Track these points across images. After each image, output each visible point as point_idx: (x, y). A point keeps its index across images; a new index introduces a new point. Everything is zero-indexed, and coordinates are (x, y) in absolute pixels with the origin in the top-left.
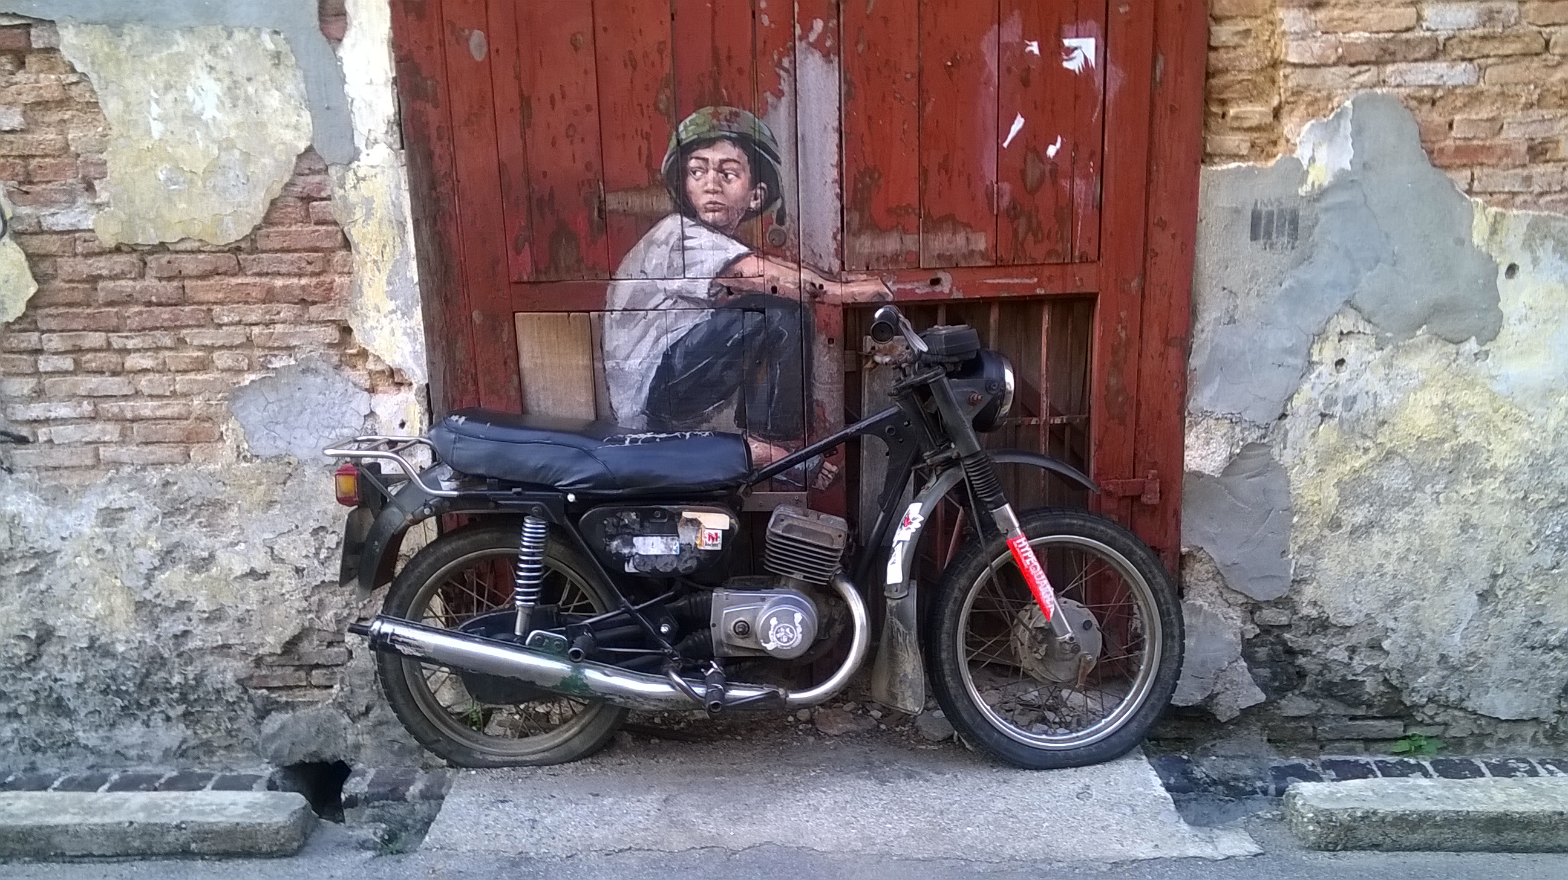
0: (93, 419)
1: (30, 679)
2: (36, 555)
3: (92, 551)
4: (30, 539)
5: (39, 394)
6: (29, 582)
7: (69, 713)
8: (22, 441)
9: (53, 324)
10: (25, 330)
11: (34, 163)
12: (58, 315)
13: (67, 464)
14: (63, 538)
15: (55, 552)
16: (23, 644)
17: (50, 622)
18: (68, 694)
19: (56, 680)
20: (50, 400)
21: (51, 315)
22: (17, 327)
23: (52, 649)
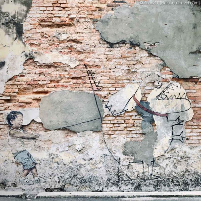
0: (199, 136)
1: (183, 179)
2: (188, 157)
3: (197, 157)
4: (187, 155)
5: (191, 132)
6: (185, 162)
7: (188, 185)
8: (188, 139)
9: (195, 121)
10: (191, 122)
11: (196, 97)
12: (196, 120)
13: (194, 143)
14: (192, 155)
15: (191, 157)
16: (183, 173)
17: (188, 169)
18: (189, 181)
19: (187, 179)
20: (193, 133)
21: (195, 120)
22: (190, 121)
23: (187, 173)
